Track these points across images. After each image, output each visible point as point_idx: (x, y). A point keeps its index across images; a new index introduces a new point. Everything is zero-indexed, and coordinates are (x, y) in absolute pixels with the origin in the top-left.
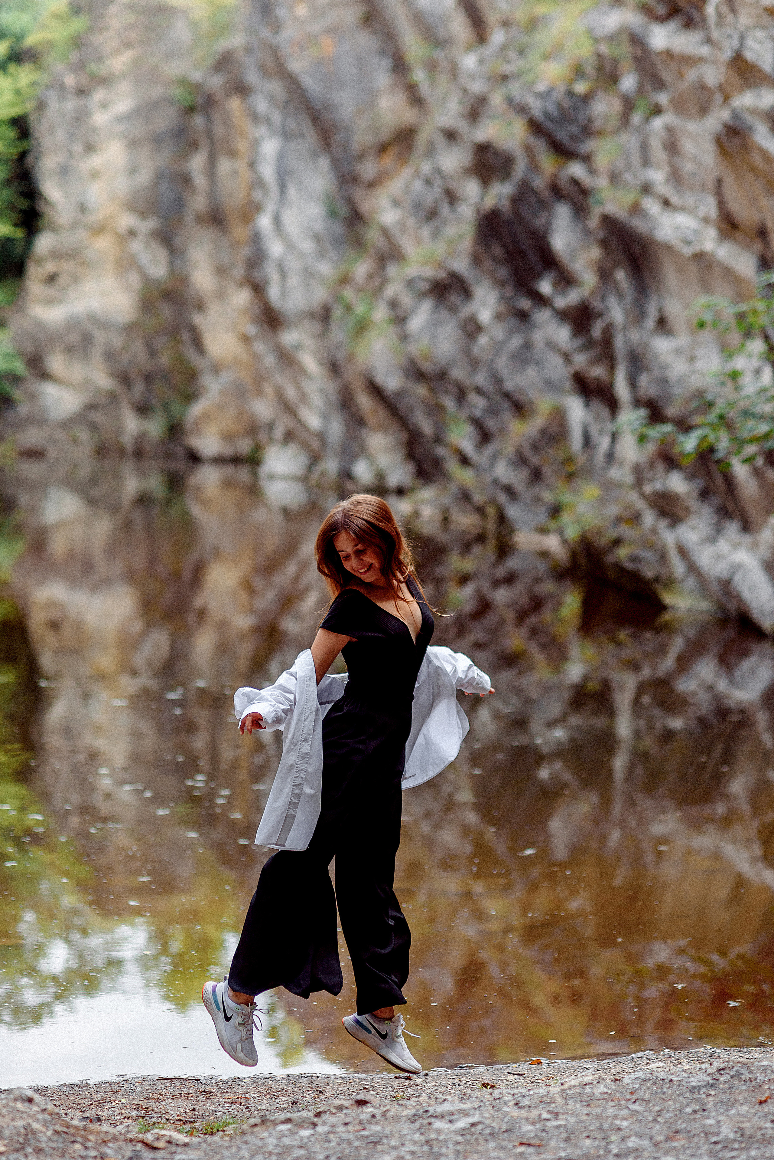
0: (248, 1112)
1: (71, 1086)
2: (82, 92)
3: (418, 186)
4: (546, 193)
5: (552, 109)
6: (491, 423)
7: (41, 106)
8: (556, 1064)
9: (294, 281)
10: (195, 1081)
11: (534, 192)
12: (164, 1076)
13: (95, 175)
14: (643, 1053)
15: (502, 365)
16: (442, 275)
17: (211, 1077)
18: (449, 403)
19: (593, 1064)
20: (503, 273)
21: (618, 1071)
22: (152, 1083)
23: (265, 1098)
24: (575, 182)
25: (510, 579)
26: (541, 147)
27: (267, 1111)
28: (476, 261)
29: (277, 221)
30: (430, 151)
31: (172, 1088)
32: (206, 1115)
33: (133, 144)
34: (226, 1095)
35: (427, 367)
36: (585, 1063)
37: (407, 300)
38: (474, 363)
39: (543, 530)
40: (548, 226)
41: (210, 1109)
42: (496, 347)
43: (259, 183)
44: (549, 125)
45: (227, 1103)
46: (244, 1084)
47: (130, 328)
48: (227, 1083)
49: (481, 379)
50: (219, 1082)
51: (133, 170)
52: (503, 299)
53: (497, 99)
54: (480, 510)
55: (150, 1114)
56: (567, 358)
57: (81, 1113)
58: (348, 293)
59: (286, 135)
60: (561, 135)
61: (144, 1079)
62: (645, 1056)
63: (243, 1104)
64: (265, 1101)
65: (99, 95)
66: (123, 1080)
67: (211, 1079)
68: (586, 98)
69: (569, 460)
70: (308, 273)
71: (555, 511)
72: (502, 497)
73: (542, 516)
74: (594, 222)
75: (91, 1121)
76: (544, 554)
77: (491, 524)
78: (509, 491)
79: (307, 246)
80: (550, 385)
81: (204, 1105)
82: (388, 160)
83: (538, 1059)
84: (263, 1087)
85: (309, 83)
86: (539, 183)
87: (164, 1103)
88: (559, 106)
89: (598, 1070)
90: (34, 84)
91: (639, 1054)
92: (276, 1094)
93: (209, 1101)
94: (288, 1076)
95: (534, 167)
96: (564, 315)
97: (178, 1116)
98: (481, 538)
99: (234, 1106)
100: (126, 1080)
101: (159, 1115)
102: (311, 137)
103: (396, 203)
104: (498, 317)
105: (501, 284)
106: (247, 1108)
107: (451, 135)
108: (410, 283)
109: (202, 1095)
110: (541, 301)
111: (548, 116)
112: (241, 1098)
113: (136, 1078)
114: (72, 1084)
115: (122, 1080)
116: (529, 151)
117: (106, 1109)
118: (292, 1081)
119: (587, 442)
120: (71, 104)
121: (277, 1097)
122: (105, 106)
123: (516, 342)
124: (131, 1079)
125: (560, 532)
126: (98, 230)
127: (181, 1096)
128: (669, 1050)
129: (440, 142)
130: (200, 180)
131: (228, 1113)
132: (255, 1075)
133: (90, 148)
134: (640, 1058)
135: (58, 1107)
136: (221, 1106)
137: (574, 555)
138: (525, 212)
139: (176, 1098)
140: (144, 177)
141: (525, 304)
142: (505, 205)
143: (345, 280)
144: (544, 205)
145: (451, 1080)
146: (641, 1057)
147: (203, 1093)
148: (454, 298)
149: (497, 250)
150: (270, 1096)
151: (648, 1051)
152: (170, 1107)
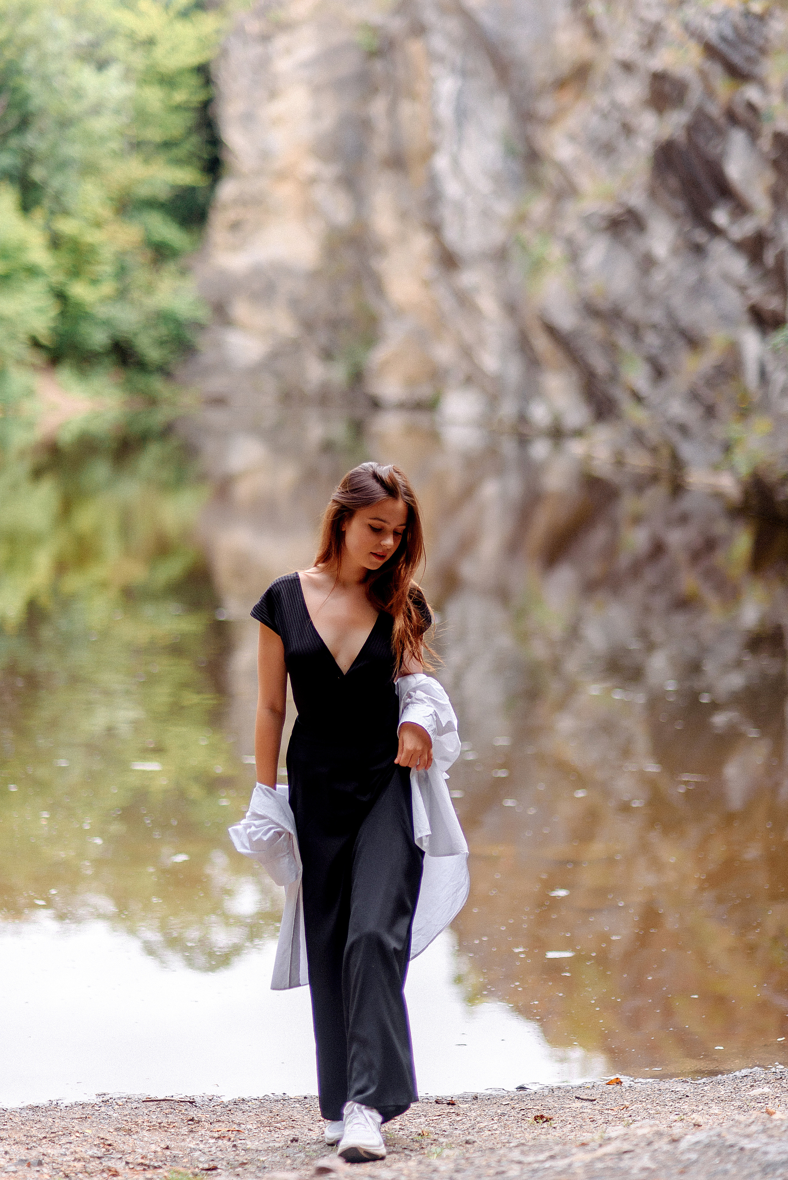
0: (232, 1153)
1: (35, 1109)
2: (265, 38)
3: (595, 121)
4: (722, 121)
5: (729, 32)
6: (665, 361)
7: (224, 53)
8: (639, 1084)
9: (472, 223)
10: (188, 1103)
11: (710, 120)
12: (153, 1096)
13: (276, 122)
14: (749, 1070)
15: (678, 300)
16: (618, 211)
17: (210, 1098)
18: (624, 340)
19: (685, 1085)
20: (680, 206)
21: (712, 1098)
22: (135, 1105)
23: (262, 1131)
24: (751, 107)
25: (684, 519)
26: (716, 72)
27: (257, 1151)
28: (653, 194)
29: (456, 163)
30: (608, 84)
31: (157, 1113)
32: (180, 1156)
33: (317, 90)
34: (217, 1126)
35: (603, 304)
36: (675, 1083)
37: (581, 235)
38: (649, 298)
39: (716, 468)
40: (723, 154)
41: (188, 1147)
42: (672, 281)
43: (436, 124)
44: (723, 47)
45: (212, 1137)
46: (248, 1108)
47: (314, 275)
48: (227, 1106)
49: (657, 315)
50: (218, 1105)
51: (316, 115)
52: (680, 233)
53: (673, 27)
54: (654, 450)
55: (110, 1154)
56: (742, 289)
57: (27, 1151)
58: (526, 234)
59: (464, 74)
60: (737, 58)
61: (128, 1100)
62: (751, 1074)
63: (232, 1139)
64: (262, 1135)
65: (281, 41)
66: (103, 1101)
67: (210, 1100)
68: (762, 18)
69: (745, 395)
70: (486, 214)
71: (727, 448)
72: (676, 437)
73: (715, 454)
74: (766, 143)
75: (29, 1165)
76: (718, 495)
77: (665, 465)
78: (683, 429)
79: (484, 186)
80: (726, 319)
81: (184, 1140)
82: (567, 97)
83: (617, 1078)
84: (268, 1114)
85: (487, 20)
86: (715, 110)
87: (135, 1137)
88: (736, 29)
89: (687, 1096)
90: (218, 32)
91: (744, 1072)
92: (278, 1125)
93: (192, 1135)
94: (305, 1098)
95: (709, 92)
96: (740, 246)
97: (142, 1158)
98: (654, 478)
99: (220, 1142)
100: (106, 1102)
101: (120, 1156)
102: (488, 76)
103: (572, 138)
104: (675, 252)
105: (676, 216)
106: (235, 1146)
107: (627, 67)
108: (586, 220)
109: (189, 1124)
110: (715, 231)
111: (724, 39)
112: (232, 1131)
113: (119, 1098)
114: (37, 1107)
115: (100, 1101)
116: (703, 75)
117: (60, 1145)
118: (307, 1106)
119: (763, 375)
120: (254, 51)
121: (278, 1130)
122: (288, 51)
123: (691, 277)
124: (112, 1100)
125: (732, 469)
126: (282, 176)
127: (160, 1127)
128: (782, 1067)
129: (617, 73)
130: (382, 125)
131: (208, 1153)
132: (266, 1095)
133: (273, 94)
134: (745, 1078)
135: (4, 1141)
136: (204, 1142)
137: (747, 493)
138: (701, 140)
139: (153, 1129)
140: (328, 122)
141: (700, 236)
142: (680, 136)
143: (522, 219)
144: (720, 133)
145: (502, 1106)
146: (746, 1076)
147: (190, 1122)
148: (630, 233)
149: (673, 182)
150: (268, 1128)
151: (756, 1068)
152: (141, 1143)
